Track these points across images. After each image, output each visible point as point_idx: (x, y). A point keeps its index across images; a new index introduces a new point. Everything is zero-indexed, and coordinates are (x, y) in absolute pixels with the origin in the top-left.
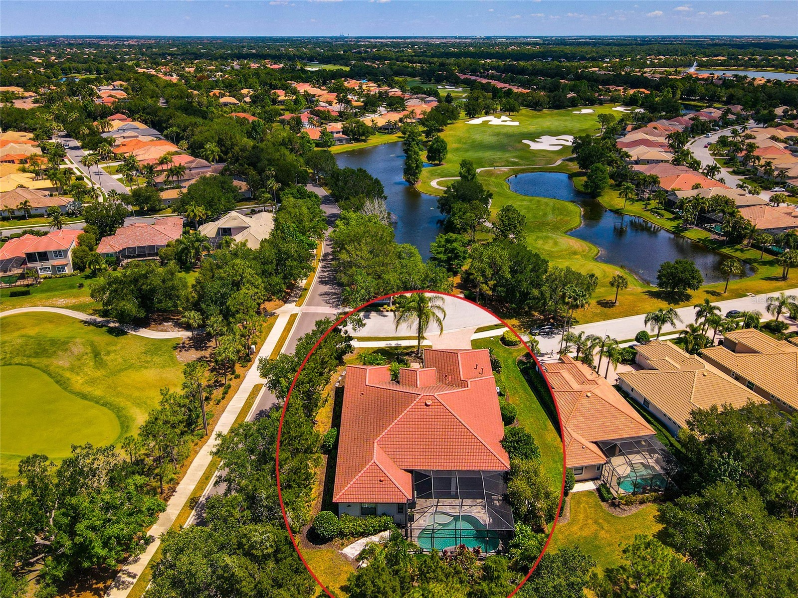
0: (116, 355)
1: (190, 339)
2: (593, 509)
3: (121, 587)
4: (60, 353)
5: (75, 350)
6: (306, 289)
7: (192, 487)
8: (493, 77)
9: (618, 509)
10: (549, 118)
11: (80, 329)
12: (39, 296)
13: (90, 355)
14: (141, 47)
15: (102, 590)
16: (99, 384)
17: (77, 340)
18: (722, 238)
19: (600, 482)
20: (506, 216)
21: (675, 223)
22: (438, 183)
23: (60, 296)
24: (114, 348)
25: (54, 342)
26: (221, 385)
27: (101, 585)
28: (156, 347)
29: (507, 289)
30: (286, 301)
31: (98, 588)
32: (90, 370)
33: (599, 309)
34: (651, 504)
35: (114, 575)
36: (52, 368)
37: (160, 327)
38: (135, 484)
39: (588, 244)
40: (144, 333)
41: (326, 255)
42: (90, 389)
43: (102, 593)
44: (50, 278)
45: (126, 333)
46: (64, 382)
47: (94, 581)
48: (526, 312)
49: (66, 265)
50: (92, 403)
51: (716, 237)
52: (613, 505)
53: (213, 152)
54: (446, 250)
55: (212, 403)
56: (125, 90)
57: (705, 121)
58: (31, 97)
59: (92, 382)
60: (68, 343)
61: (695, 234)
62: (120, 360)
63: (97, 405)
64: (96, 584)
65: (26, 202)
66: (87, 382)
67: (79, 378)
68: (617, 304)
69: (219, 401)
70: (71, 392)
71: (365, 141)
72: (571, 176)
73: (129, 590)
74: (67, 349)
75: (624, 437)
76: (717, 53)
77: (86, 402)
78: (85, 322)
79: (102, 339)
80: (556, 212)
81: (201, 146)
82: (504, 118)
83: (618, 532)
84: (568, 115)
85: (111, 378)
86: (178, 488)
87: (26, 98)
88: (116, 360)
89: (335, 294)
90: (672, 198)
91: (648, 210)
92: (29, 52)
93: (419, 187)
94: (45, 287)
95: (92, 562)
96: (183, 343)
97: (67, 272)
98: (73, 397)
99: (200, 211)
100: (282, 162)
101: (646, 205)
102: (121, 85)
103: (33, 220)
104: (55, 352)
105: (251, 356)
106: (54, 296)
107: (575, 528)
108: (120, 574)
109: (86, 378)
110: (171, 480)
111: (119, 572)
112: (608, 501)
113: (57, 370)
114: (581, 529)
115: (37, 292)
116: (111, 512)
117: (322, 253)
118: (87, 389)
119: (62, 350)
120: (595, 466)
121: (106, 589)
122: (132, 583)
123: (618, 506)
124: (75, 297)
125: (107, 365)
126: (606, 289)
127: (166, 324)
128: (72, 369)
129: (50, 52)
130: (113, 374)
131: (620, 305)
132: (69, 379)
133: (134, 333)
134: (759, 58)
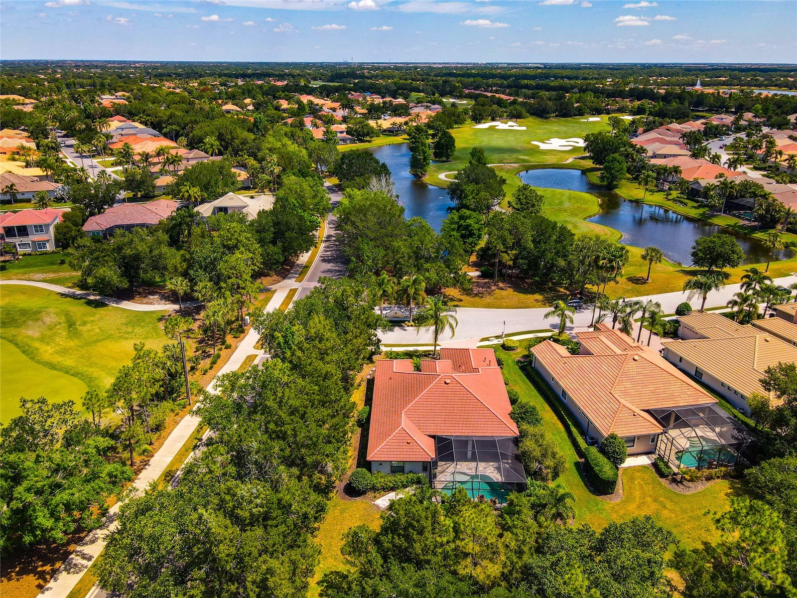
0: (93, 326)
1: (177, 312)
2: (651, 486)
3: (72, 570)
4: (30, 322)
5: (48, 320)
6: (307, 267)
7: (169, 459)
8: (496, 92)
9: (682, 487)
10: (556, 124)
11: (55, 300)
12: (16, 271)
13: (63, 325)
14: (146, 68)
15: (48, 573)
16: (70, 354)
17: (51, 310)
18: (753, 224)
19: (655, 456)
20: (523, 194)
21: (701, 211)
22: (446, 176)
23: (37, 272)
24: (92, 319)
25: (24, 312)
26: (209, 356)
27: (48, 568)
28: (140, 318)
29: (529, 261)
30: (284, 277)
31: (44, 571)
32: (62, 339)
33: (631, 286)
34: (719, 480)
35: (65, 557)
36: (19, 338)
37: (145, 300)
38: (96, 447)
39: (610, 229)
40: (126, 305)
41: (329, 236)
42: (60, 359)
43: (48, 577)
44: (30, 255)
45: (106, 305)
46: (32, 352)
47: (40, 563)
48: (550, 289)
49: (48, 241)
50: (60, 373)
51: (746, 222)
52: (674, 481)
53: (212, 145)
54: (460, 226)
55: (198, 373)
56: (128, 99)
57: (717, 126)
58: (32, 103)
59: (64, 352)
60: (40, 313)
61: (723, 221)
62: (98, 331)
63: (66, 375)
64: (42, 566)
65: (12, 185)
66: (57, 352)
67: (49, 348)
68: (650, 280)
69: (206, 371)
70: (38, 362)
71: (369, 142)
72: (584, 172)
73: (81, 574)
74: (38, 319)
75: (681, 405)
76: (718, 75)
77: (55, 372)
78: (62, 295)
79: (78, 310)
80: (573, 200)
81: (201, 140)
82: (510, 123)
83: (684, 511)
84: (576, 122)
85: (85, 348)
86: (153, 461)
87: (27, 104)
88: (93, 330)
89: (339, 271)
90: (694, 187)
91: (670, 200)
92: (36, 71)
93: (426, 179)
94: (23, 263)
95: (35, 536)
96: (169, 316)
97: (48, 249)
98: (40, 366)
99: (195, 191)
100: (283, 150)
101: (667, 195)
102: (124, 95)
103: (19, 205)
104: (24, 321)
105: (245, 328)
106: (31, 272)
107: (632, 507)
108: (72, 556)
109: (58, 348)
110: (145, 451)
111: (72, 553)
112: (667, 476)
113: (25, 340)
114: (639, 507)
115: (13, 268)
116: (60, 474)
117: (325, 234)
118: (57, 359)
119: (33, 320)
120: (649, 435)
121: (54, 573)
122: (86, 567)
123: (681, 482)
124: (54, 272)
125: (81, 335)
126: (634, 267)
127: (151, 297)
128: (42, 339)
129: (56, 71)
130: (88, 344)
131: (653, 282)
132: (37, 349)
133: (116, 305)
134: (762, 79)
